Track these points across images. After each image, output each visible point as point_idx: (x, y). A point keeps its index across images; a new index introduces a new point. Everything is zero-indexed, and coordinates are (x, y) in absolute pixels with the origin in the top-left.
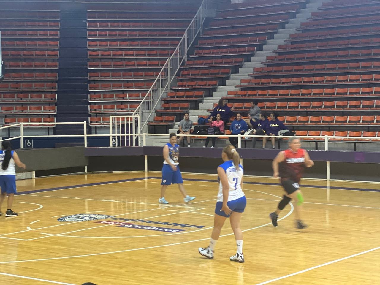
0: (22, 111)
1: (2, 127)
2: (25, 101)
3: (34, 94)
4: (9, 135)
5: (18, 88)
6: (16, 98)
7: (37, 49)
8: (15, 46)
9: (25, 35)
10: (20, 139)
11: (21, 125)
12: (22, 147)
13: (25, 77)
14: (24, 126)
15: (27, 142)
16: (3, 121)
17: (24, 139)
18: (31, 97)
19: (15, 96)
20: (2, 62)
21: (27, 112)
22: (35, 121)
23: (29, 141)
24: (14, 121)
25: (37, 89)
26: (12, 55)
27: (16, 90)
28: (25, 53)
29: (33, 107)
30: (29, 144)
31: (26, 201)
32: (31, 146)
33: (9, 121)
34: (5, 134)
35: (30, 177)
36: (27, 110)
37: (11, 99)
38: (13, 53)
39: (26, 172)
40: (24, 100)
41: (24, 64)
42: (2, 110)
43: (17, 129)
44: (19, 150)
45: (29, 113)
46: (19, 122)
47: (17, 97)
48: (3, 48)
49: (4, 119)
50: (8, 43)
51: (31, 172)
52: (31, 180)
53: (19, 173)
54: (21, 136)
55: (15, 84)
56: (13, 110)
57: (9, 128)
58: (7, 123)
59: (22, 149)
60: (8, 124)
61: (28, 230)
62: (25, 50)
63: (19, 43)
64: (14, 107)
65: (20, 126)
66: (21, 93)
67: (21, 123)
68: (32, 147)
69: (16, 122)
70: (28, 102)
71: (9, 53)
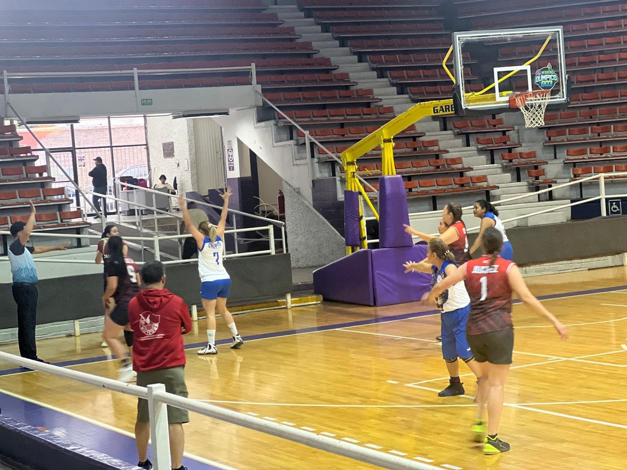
0: (601, 154)
1: (570, 182)
2: (605, 138)
3: (619, 125)
4: (581, 196)
5: (593, 117)
6: (590, 134)
7: (621, 49)
8: (585, 48)
9: (600, 28)
10: (599, 201)
11: (600, 177)
12: (604, 213)
13: (602, 98)
14: (605, 178)
15: (612, 205)
16: (570, 173)
17: (607, 200)
18: (614, 131)
19: (588, 131)
20: (567, 77)
21: (609, 156)
22: (624, 169)
23: (614, 203)
24: (588, 172)
25: (623, 115)
26: (580, 64)
27: (590, 121)
28: (602, 57)
29: (619, 146)
30: (615, 209)
31: (616, 302)
32: (618, 212)
33: (580, 172)
34: (575, 194)
35: (620, 264)
36: (609, 152)
37: (581, 137)
38: (583, 59)
39: (613, 255)
40: (603, 135)
41: (601, 76)
42: (568, 155)
43: (593, 184)
44: (598, 219)
45: (613, 157)
46: (597, 172)
47: (592, 132)
48: (567, 53)
49: (572, 170)
50: (573, 44)
51: (621, 254)
52: (621, 267)
53: (601, 257)
54: (602, 195)
55: (587, 110)
56: (586, 153)
57: (581, 183)
58: (577, 176)
59: (604, 218)
60: (579, 177)
61: (624, 349)
62: (601, 52)
63: (591, 42)
64: (587, 149)
65: (598, 178)
66: (598, 124)
67: (600, 175)
68: (620, 213)
69: (591, 173)
70: (610, 138)
71: (576, 60)
